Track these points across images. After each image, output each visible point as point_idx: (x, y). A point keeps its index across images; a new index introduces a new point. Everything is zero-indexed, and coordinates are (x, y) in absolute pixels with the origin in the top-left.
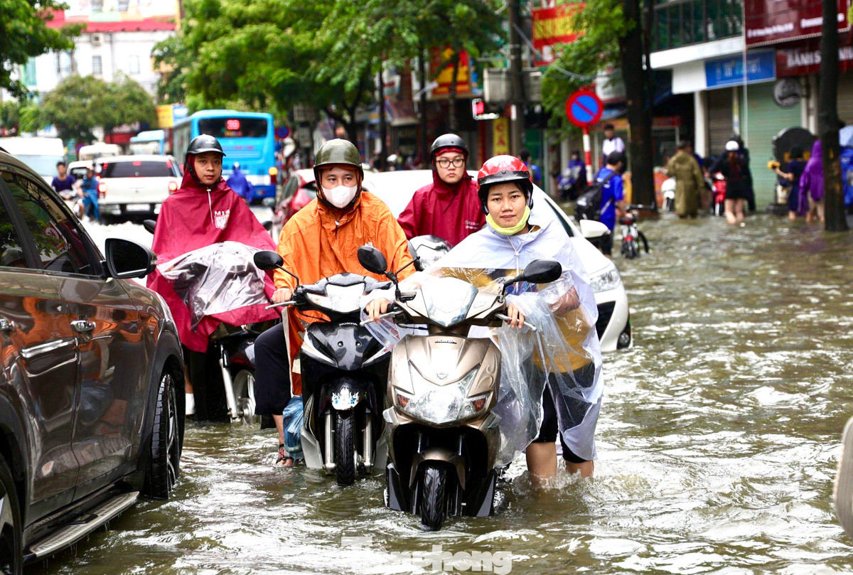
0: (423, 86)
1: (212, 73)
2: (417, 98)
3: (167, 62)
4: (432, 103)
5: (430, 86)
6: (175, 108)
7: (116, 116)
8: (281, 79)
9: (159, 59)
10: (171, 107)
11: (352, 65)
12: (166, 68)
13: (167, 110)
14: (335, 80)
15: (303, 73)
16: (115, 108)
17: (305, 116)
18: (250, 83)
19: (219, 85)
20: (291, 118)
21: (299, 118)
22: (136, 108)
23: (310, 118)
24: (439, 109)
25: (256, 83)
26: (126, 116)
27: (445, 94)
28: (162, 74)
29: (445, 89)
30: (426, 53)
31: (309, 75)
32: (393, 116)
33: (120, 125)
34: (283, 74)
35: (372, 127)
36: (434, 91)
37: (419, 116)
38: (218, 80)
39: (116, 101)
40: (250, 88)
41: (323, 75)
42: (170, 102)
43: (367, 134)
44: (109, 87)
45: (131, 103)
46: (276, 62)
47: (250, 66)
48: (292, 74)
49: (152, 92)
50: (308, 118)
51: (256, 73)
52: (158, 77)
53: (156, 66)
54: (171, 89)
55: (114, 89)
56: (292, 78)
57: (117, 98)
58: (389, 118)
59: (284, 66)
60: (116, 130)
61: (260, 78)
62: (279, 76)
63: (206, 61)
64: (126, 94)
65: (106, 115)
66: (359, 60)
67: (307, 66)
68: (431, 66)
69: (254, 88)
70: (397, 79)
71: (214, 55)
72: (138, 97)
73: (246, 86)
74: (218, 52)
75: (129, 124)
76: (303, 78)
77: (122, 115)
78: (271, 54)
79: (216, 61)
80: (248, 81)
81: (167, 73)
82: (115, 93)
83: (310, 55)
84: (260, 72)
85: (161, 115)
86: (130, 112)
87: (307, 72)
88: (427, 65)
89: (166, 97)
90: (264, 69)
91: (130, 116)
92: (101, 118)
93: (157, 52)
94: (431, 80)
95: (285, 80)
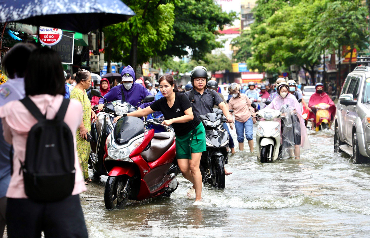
0: (339, 59)
1: (263, 54)
2: (337, 63)
3: (236, 46)
4: (343, 65)
5: (342, 59)
6: (239, 64)
7: (217, 67)
8: (288, 56)
9: (233, 45)
10: (238, 64)
11: (315, 53)
12: (236, 48)
13: (236, 65)
14: (310, 58)
15: (296, 54)
16: (216, 64)
17: (295, 69)
18: (277, 57)
19: (265, 58)
20: (290, 70)
21: (292, 69)
22: (224, 64)
23: (297, 70)
24: (345, 67)
25: (279, 57)
26: (220, 67)
27: (347, 62)
28: (234, 51)
29: (348, 60)
30: (341, 48)
31: (298, 55)
32: (327, 69)
33: (218, 70)
34: (289, 54)
35: (319, 73)
36: (344, 61)
37: (338, 69)
38: (265, 56)
39: (217, 62)
40: (276, 59)
41: (304, 56)
42: (237, 62)
43: (317, 75)
44: (214, 56)
45: (222, 62)
46: (286, 50)
47: (277, 51)
48: (292, 54)
49: (230, 58)
50: (296, 70)
51: (279, 54)
52: (232, 52)
53: (232, 48)
54: (237, 57)
55: (216, 57)
56: (291, 56)
57: (217, 60)
58: (326, 70)
59: (289, 51)
60: (216, 73)
61: (280, 56)
62: (287, 55)
63: (261, 49)
64: (221, 59)
65: (213, 67)
66: (317, 52)
67: (297, 51)
68: (343, 53)
69: (278, 59)
70: (330, 56)
71: (264, 47)
72: (225, 60)
73: (275, 58)
74: (265, 46)
75: (221, 70)
76: (295, 56)
77: (219, 67)
78: (285, 47)
79: (265, 49)
80: (276, 57)
81: (236, 50)
82: (217, 58)
83: (299, 47)
84: (280, 53)
85: (234, 67)
86: (222, 66)
87: (297, 54)
88: (341, 52)
89: (236, 60)
90: (281, 52)
91: (222, 67)
92: (211, 68)
93: (233, 43)
94: (343, 58)
95: (289, 56)
